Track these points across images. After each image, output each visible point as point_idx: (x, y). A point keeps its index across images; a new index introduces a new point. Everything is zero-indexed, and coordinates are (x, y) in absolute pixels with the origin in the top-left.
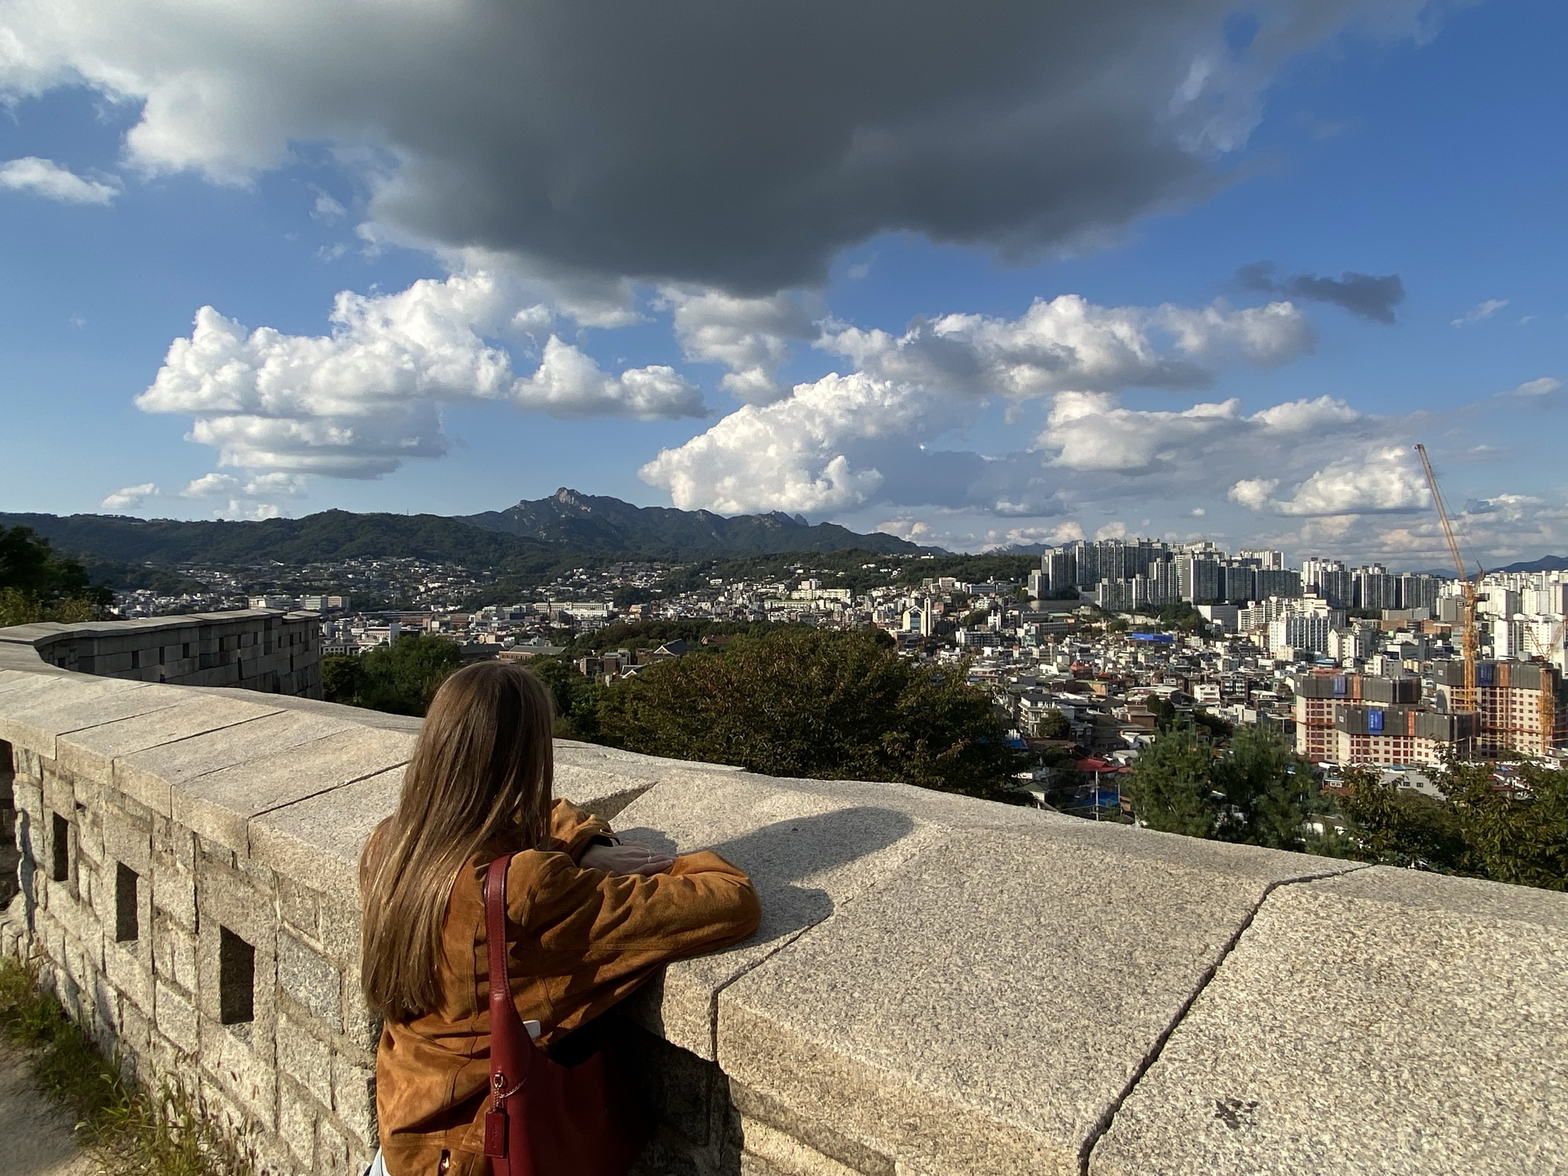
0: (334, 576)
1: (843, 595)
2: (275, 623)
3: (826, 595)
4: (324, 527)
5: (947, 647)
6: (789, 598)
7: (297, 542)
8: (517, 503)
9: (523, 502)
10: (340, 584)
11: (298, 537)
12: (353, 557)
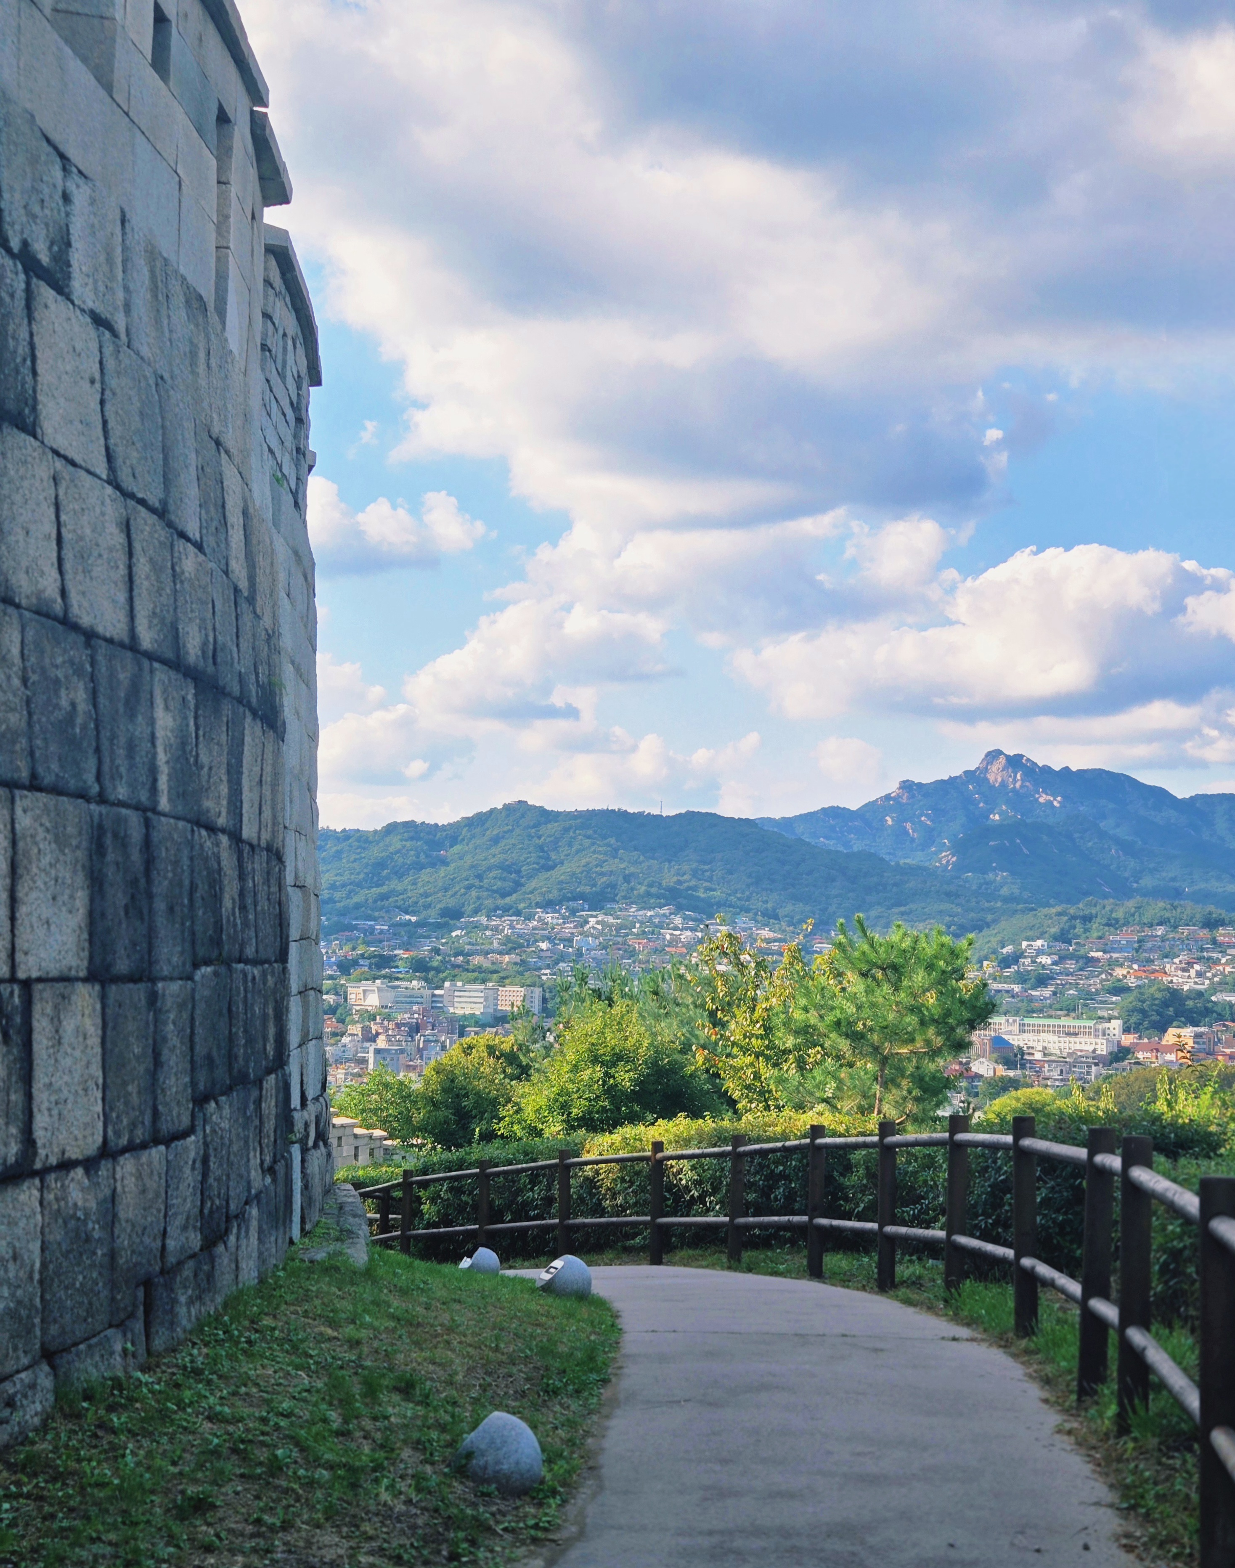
0: (512, 945)
4: (496, 840)
7: (442, 872)
8: (892, 787)
9: (907, 786)
10: (523, 962)
11: (444, 862)
12: (549, 905)
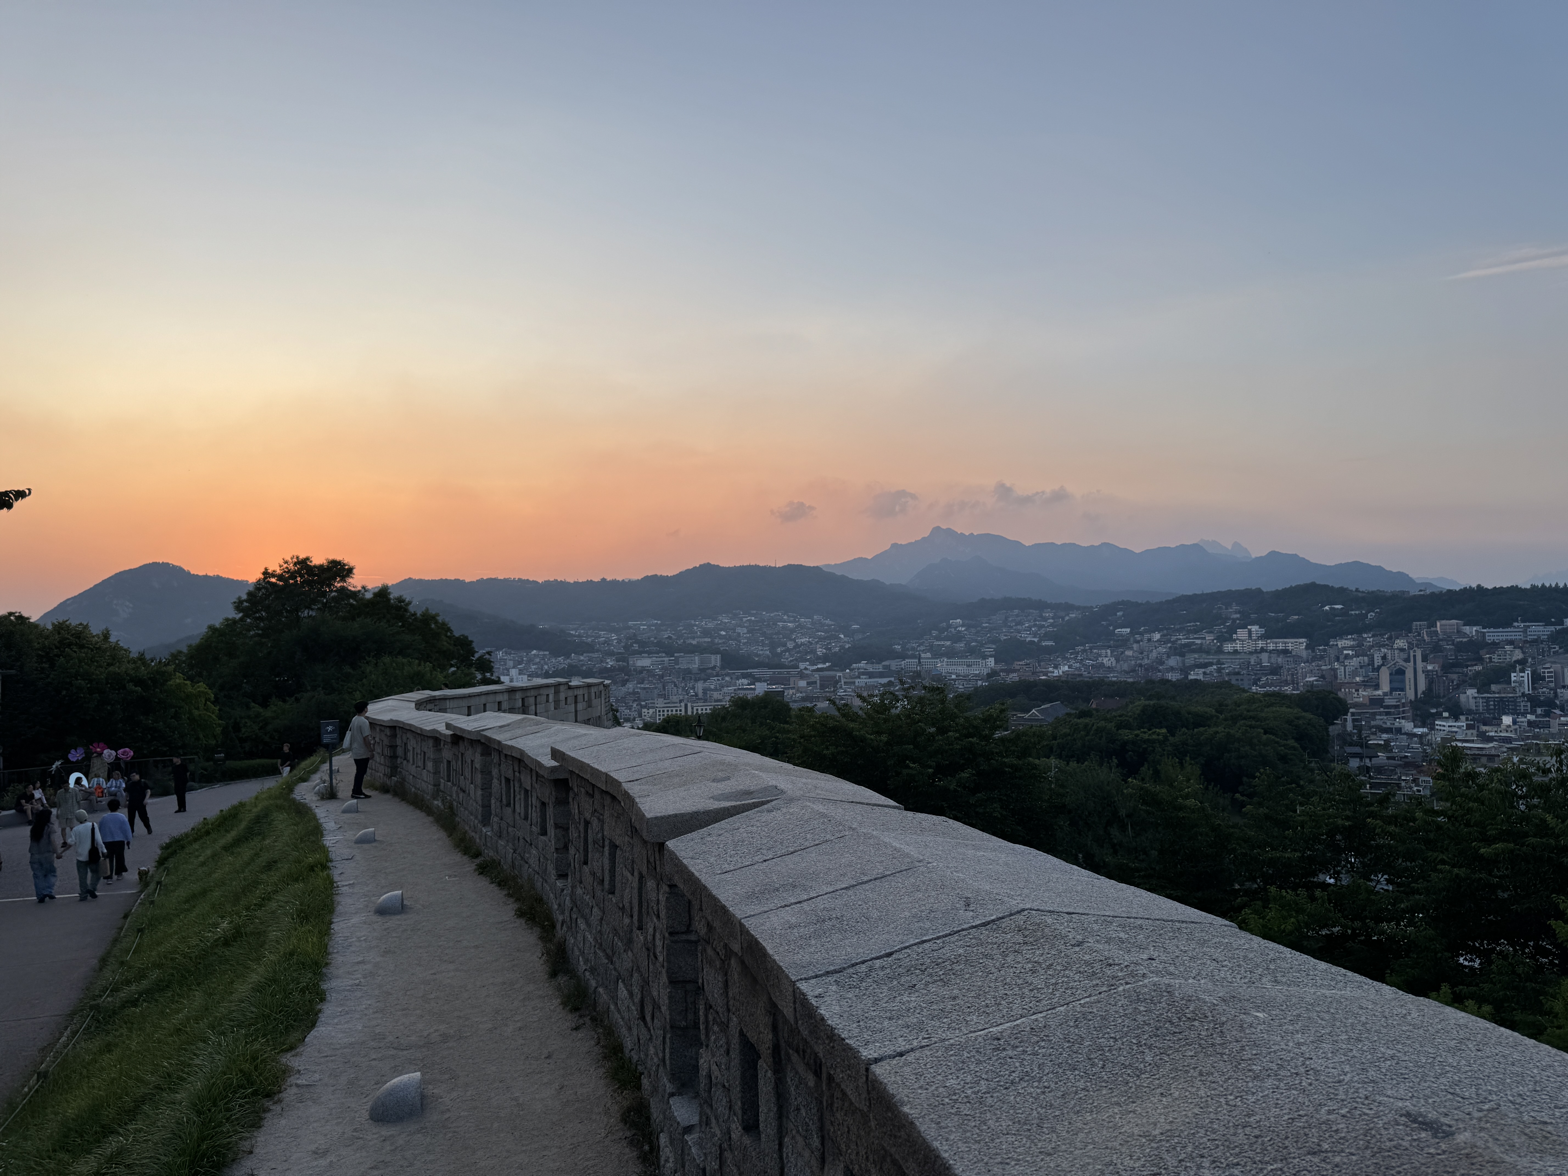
0: (707, 632)
1: (1298, 645)
2: (562, 688)
3: (1271, 647)
5: (1446, 714)
6: (1220, 651)
8: (887, 548)
9: (895, 546)
10: (712, 642)
12: (724, 613)
